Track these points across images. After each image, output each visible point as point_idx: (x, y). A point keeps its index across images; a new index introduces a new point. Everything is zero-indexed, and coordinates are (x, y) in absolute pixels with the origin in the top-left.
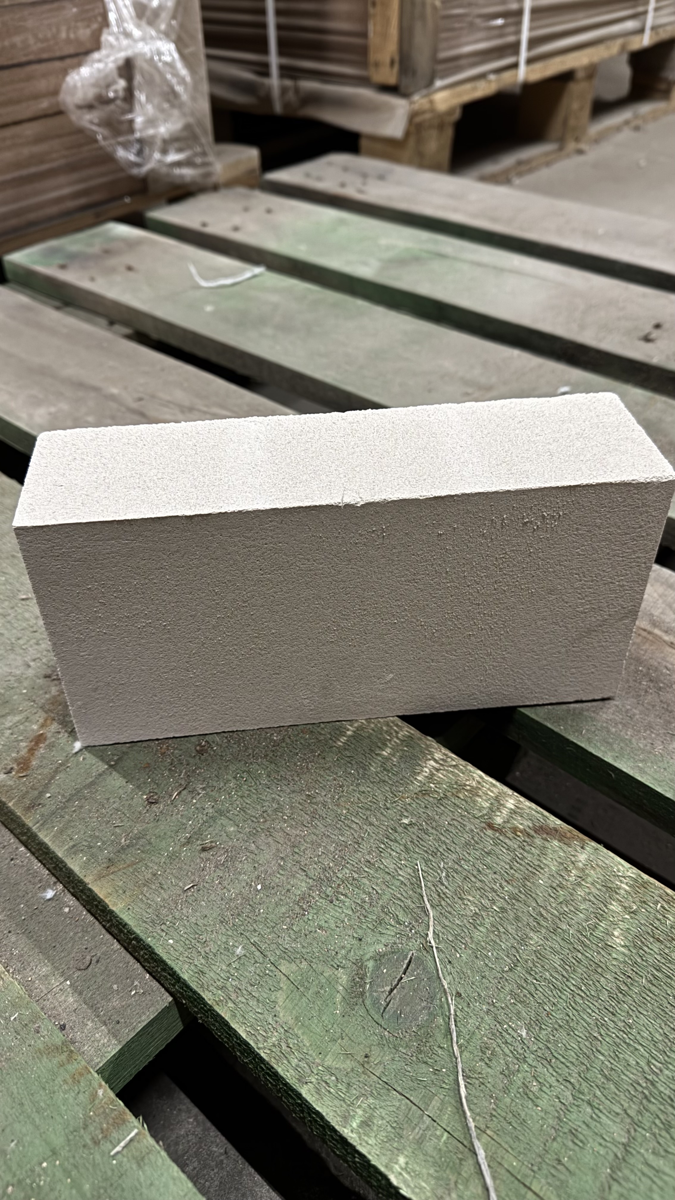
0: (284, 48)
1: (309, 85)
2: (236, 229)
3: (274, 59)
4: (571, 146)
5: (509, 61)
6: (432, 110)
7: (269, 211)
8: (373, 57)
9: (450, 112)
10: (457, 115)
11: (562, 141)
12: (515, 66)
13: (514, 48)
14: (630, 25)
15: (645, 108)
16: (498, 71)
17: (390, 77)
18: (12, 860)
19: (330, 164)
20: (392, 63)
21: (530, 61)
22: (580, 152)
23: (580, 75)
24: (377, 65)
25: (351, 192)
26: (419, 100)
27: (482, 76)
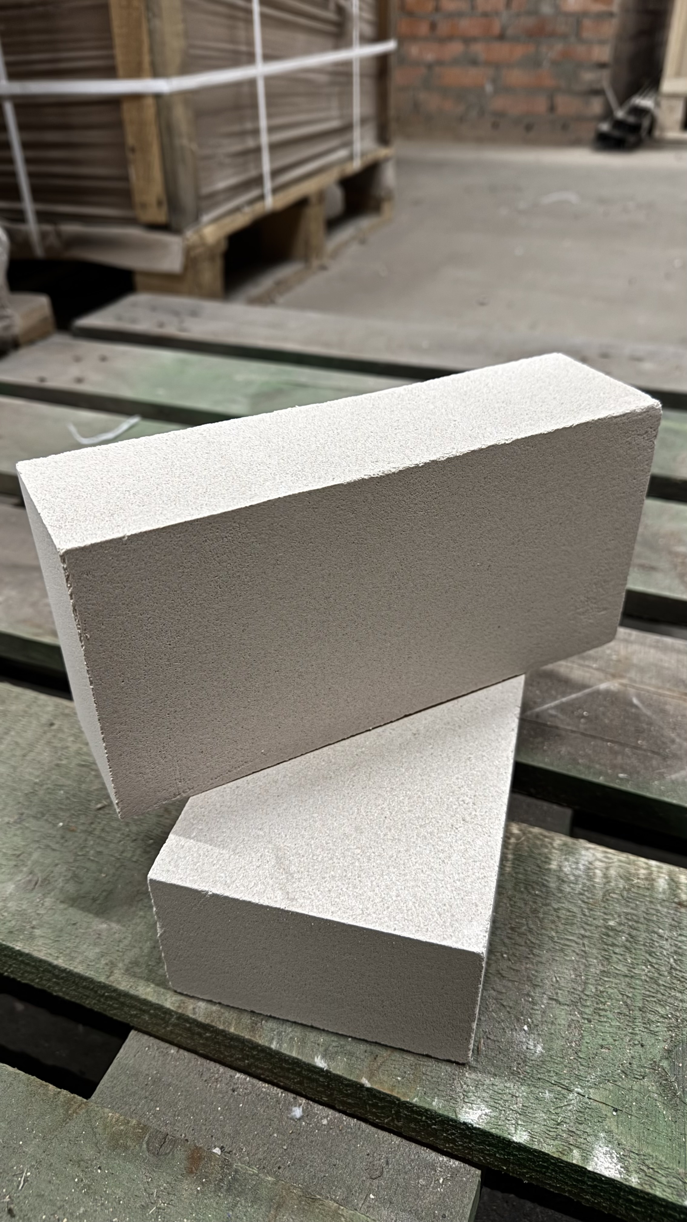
0: (37, 194)
1: (71, 228)
2: (79, 380)
3: (28, 205)
4: (315, 263)
5: (254, 193)
6: (203, 243)
7: (103, 359)
8: (138, 198)
9: (218, 243)
10: (223, 246)
11: (306, 258)
12: (262, 197)
13: (258, 181)
14: (342, 153)
15: (365, 223)
16: (251, 202)
17: (160, 216)
18: (234, 1091)
19: (134, 305)
20: (159, 203)
21: (275, 191)
22: (323, 268)
23: (314, 200)
24: (144, 206)
25: (171, 330)
26: (190, 235)
27: (237, 209)
